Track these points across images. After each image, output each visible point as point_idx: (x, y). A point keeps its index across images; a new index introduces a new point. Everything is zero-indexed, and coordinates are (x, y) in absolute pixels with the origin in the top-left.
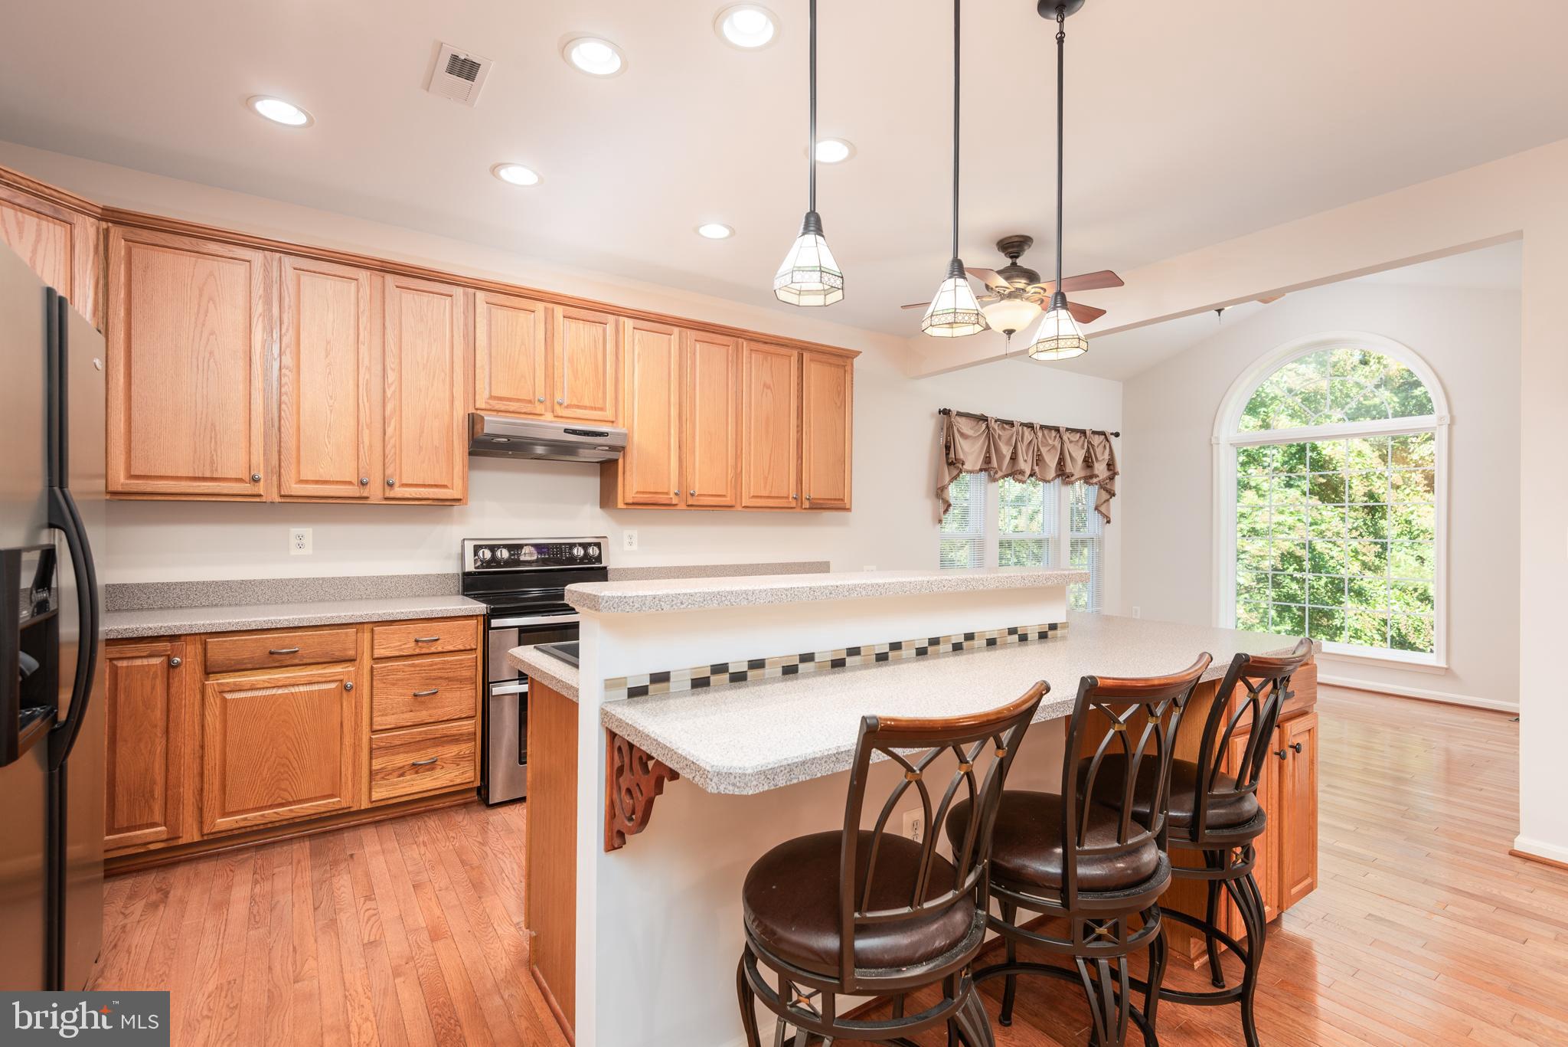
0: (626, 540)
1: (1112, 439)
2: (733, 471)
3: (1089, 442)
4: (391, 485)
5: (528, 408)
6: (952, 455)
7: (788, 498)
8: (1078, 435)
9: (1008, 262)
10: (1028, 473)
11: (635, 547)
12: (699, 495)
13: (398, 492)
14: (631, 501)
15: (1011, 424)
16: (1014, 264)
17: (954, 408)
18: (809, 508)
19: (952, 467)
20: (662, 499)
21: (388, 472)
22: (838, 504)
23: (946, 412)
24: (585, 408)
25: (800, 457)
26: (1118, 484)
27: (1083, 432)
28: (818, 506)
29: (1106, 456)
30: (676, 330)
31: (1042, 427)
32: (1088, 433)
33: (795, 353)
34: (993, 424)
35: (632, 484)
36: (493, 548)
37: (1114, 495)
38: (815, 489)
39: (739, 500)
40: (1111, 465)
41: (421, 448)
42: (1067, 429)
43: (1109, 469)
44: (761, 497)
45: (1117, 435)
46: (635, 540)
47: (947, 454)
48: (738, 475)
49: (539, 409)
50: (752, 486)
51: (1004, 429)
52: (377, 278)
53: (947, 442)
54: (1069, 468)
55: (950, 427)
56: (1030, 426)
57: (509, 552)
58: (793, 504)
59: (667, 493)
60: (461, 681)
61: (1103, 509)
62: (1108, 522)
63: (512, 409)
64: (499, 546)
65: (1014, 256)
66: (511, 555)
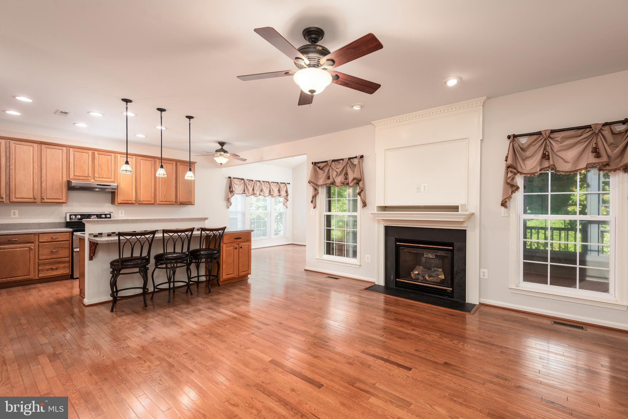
0: (120, 213)
1: (287, 185)
2: (154, 194)
3: (279, 186)
4: (44, 199)
5: (87, 178)
6: (231, 189)
7: (172, 201)
8: (276, 183)
9: (220, 147)
10: (258, 194)
11: (123, 215)
12: (142, 201)
13: (46, 200)
14: (119, 203)
15: (252, 181)
16: (222, 148)
17: (232, 176)
18: (180, 204)
19: (232, 193)
20: (130, 202)
21: (43, 195)
22: (189, 203)
23: (230, 178)
24: (105, 178)
25: (176, 190)
26: (290, 197)
27: (278, 183)
28: (183, 204)
29: (285, 190)
30: (134, 157)
31: (263, 181)
32: (279, 183)
33: (174, 163)
34: (246, 181)
35: (120, 198)
36: (76, 215)
37: (288, 200)
38: (181, 199)
39: (156, 202)
40: (287, 192)
41: (53, 189)
42: (272, 182)
43: (286, 193)
44: (163, 201)
45: (289, 184)
46: (123, 213)
47: (230, 189)
48: (155, 196)
49: (89, 178)
50: (159, 198)
51: (250, 182)
52: (39, 146)
53: (230, 186)
54: (272, 193)
55: (231, 182)
56: (259, 181)
57: (81, 216)
58: (174, 203)
59: (132, 201)
60: (65, 248)
61: (285, 204)
62: (287, 208)
63: (81, 179)
64: (77, 215)
65: (222, 146)
66: (81, 217)
